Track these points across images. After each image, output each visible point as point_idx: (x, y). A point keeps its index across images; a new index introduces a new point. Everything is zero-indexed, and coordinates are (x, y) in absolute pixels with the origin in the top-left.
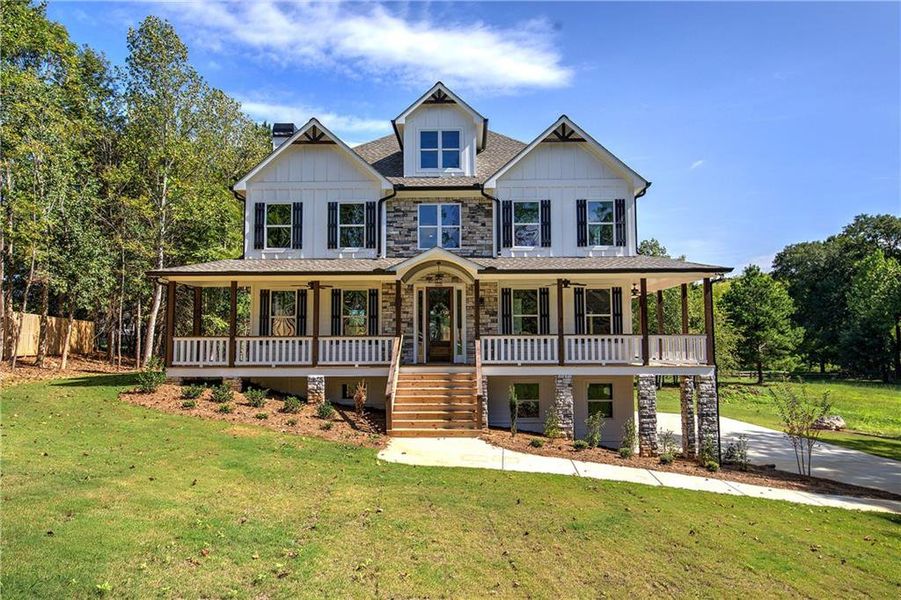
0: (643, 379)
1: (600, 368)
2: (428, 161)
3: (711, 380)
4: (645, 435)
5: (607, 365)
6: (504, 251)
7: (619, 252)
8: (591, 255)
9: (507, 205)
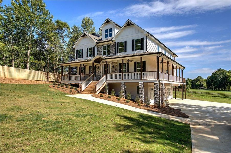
0: (140, 83)
1: (130, 81)
2: (106, 36)
3: (157, 84)
4: (140, 98)
5: (132, 80)
6: (117, 54)
7: (142, 51)
8: (135, 53)
9: (118, 43)
